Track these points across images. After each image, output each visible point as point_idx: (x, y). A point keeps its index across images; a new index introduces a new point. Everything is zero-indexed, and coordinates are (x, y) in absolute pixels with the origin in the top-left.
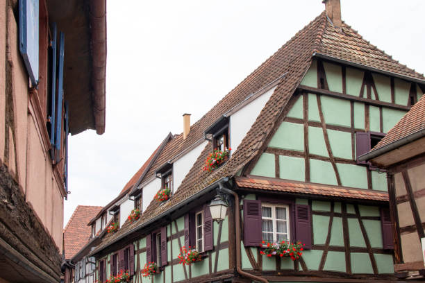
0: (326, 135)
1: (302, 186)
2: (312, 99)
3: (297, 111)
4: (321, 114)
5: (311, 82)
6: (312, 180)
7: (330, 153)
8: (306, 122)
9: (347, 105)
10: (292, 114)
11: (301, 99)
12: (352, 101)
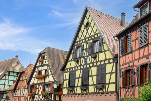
0: (9, 82)
1: (3, 90)
2: (7, 76)
3: (4, 78)
4: (8, 78)
5: (7, 73)
6: (5, 88)
7: (9, 84)
8: (5, 80)
9: (14, 77)
10: (3, 78)
11: (5, 76)
12: (14, 76)
